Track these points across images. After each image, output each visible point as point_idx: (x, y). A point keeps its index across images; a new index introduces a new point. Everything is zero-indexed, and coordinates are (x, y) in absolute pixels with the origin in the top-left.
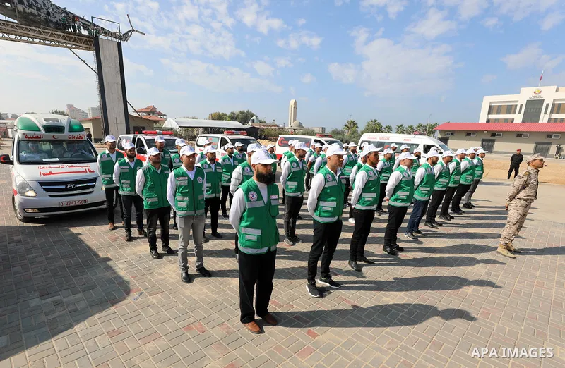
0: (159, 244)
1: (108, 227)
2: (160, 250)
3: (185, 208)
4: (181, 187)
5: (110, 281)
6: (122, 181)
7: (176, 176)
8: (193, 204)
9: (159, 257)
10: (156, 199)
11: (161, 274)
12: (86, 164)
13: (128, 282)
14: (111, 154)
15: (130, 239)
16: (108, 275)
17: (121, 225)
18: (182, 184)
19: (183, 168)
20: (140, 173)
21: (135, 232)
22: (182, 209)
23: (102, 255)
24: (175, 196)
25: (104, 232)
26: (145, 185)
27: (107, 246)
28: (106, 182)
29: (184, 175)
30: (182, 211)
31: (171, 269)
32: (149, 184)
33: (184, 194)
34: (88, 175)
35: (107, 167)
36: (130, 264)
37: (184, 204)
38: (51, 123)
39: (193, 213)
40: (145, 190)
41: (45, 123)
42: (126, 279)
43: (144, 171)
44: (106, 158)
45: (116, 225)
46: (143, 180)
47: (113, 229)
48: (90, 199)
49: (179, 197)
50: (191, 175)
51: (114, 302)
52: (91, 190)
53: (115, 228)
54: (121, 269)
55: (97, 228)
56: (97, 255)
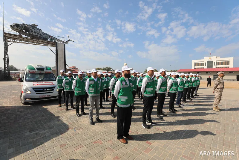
0: (80, 111)
1: (58, 106)
2: (80, 113)
3: (93, 93)
4: (92, 84)
5: (60, 125)
6: (66, 86)
7: (90, 80)
8: (96, 92)
9: (80, 116)
10: (80, 92)
11: (82, 122)
12: (51, 82)
13: (68, 125)
14: (62, 77)
15: (67, 110)
16: (59, 122)
17: (63, 105)
18: (92, 83)
19: (93, 77)
20: (74, 81)
21: (70, 107)
22: (91, 93)
23: (56, 115)
24: (89, 88)
25: (57, 107)
26: (76, 86)
27: (58, 112)
28: (59, 87)
29: (93, 80)
30: (92, 94)
31: (85, 120)
32: (78, 85)
33: (92, 87)
34: (52, 86)
35: (60, 81)
36: (68, 119)
37: (93, 91)
38: (39, 67)
39: (96, 95)
40: (76, 88)
41: (37, 67)
42: (67, 124)
43: (76, 81)
44: (60, 78)
45: (61, 105)
46: (76, 84)
47: (60, 106)
48: (52, 95)
49: (91, 89)
50: (96, 80)
51: (62, 133)
52: (52, 91)
53: (61, 106)
54: (65, 120)
55: (54, 106)
56: (54, 116)
